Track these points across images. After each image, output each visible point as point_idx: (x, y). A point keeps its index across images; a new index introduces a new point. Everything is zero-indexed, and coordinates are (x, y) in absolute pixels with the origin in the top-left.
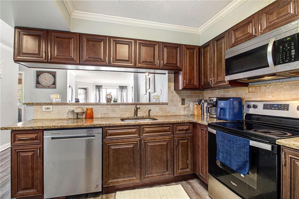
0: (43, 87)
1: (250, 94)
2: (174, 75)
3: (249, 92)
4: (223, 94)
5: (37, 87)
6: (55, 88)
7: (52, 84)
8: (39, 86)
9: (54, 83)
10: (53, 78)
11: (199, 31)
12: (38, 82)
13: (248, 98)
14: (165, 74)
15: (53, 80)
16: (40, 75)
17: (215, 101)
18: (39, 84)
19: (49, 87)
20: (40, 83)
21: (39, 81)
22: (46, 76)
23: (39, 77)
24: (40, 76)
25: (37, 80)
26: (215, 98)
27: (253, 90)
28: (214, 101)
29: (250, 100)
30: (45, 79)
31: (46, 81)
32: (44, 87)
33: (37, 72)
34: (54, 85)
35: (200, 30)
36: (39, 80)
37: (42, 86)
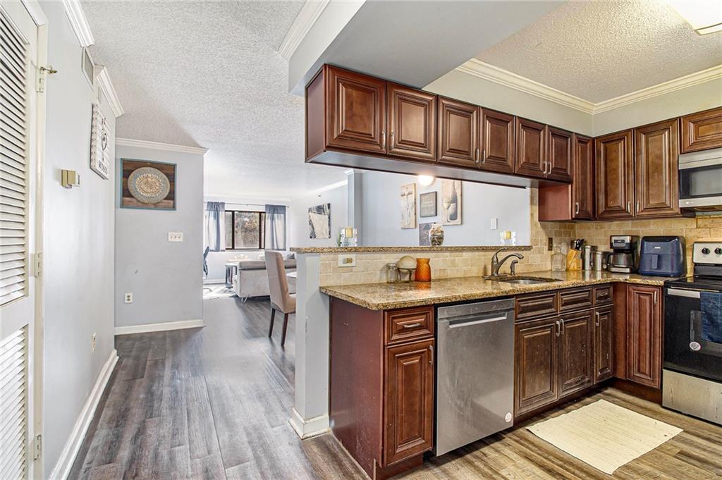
0: (140, 204)
1: (699, 230)
2: (537, 190)
3: (697, 228)
4: (630, 229)
5: (123, 205)
6: (174, 207)
7: (166, 199)
8: (130, 202)
9: (171, 196)
10: (168, 182)
11: (594, 109)
12: (126, 192)
13: (694, 236)
14: (524, 187)
15: (167, 187)
16: (133, 171)
17: (629, 242)
18: (131, 196)
19: (156, 206)
20: (133, 194)
21: (130, 188)
22: (150, 175)
23: (130, 177)
24: (132, 174)
25: (125, 185)
26: (628, 237)
27: (707, 223)
28: (626, 242)
29: (700, 240)
30: (147, 183)
31: (149, 190)
32: (143, 205)
33: (123, 164)
34: (172, 202)
35: (597, 108)
36: (129, 185)
37: (139, 201)
